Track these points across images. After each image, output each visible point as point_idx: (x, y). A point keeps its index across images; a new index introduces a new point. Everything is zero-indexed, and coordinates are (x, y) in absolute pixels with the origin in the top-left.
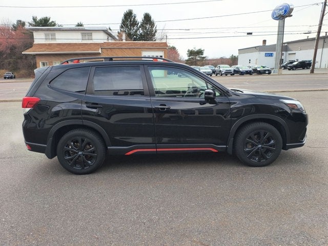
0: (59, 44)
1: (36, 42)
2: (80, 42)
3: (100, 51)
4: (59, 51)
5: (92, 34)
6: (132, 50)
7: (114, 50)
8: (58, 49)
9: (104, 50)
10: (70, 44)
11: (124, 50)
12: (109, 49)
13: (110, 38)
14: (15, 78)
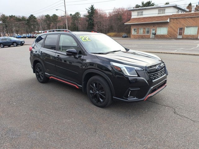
0: (144, 18)
1: (133, 17)
2: (157, 15)
3: (168, 21)
4: (143, 22)
5: (165, 9)
6: (193, 19)
7: (179, 20)
8: (142, 21)
9: (171, 20)
10: (150, 17)
11: (187, 19)
12: (175, 19)
13: (180, 11)
14: (127, 37)
